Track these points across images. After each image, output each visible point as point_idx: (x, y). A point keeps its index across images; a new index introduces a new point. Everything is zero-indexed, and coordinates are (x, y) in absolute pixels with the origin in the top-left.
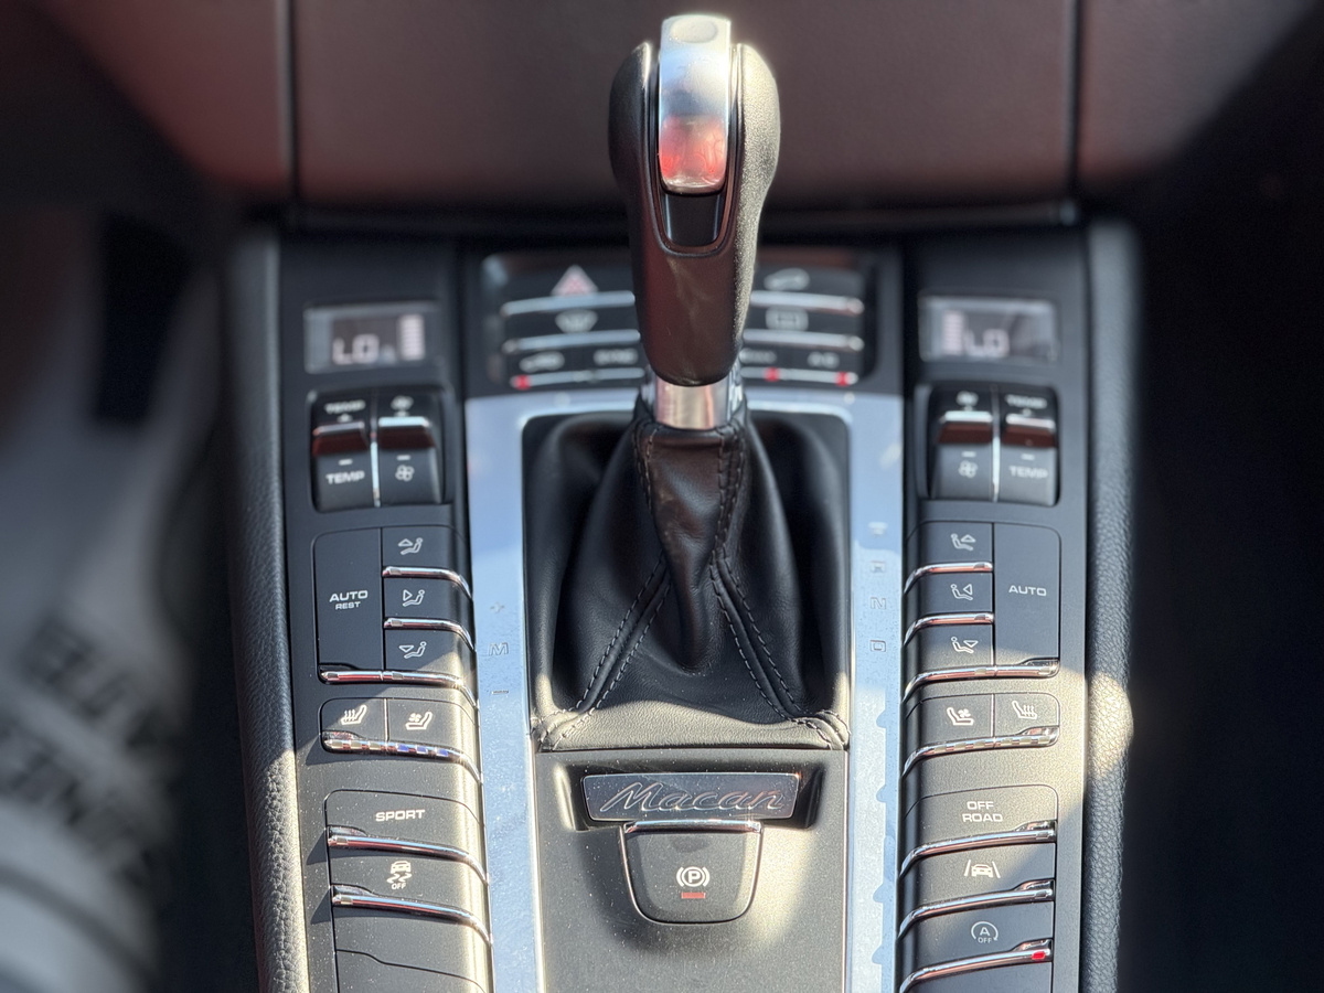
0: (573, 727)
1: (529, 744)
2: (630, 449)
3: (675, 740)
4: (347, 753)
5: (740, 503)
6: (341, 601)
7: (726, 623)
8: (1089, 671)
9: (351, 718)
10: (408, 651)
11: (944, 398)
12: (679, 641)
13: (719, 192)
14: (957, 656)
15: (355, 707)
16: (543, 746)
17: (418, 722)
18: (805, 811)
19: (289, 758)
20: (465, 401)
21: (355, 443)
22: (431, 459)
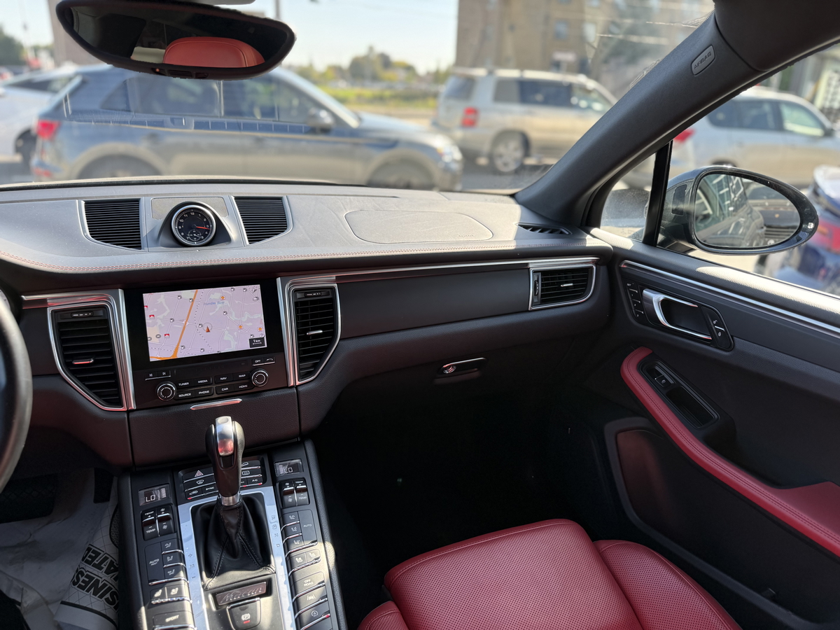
0: (212, 583)
1: (202, 589)
2: (216, 510)
3: (236, 580)
4: (157, 604)
5: (242, 519)
6: (152, 563)
7: (242, 546)
8: (324, 542)
9: (158, 594)
10: (170, 573)
11: (282, 485)
12: (233, 553)
13: (233, 454)
14: (296, 545)
15: (158, 591)
16: (206, 589)
17: (174, 591)
18: (269, 592)
19: (143, 609)
20: (177, 506)
21: (153, 522)
22: (171, 522)
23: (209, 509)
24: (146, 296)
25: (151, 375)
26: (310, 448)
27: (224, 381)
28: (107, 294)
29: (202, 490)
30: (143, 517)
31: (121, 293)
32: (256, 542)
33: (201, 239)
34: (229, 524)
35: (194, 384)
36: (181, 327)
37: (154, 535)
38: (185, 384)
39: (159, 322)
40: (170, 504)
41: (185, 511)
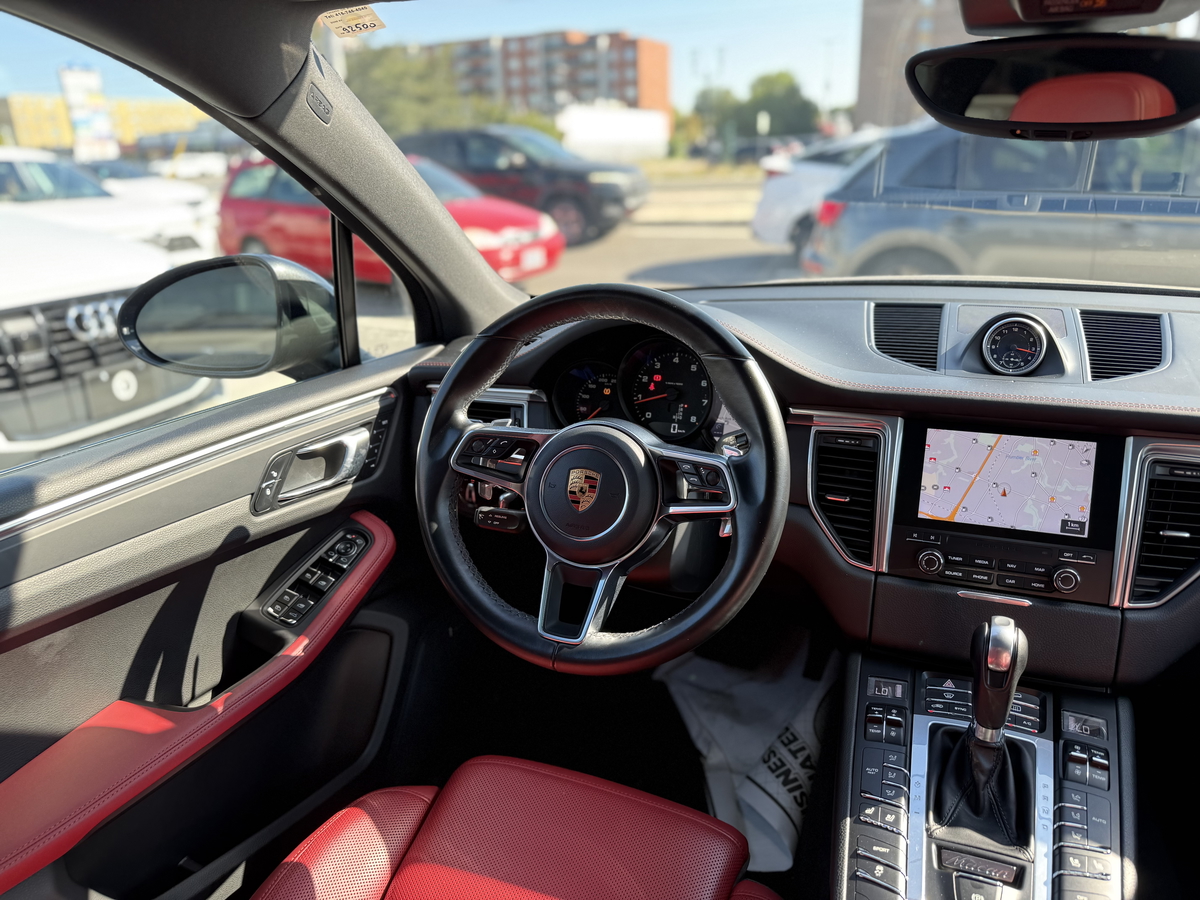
0: (940, 831)
1: (925, 833)
2: (964, 740)
3: (973, 844)
4: (866, 823)
5: (999, 767)
6: (870, 771)
7: (991, 804)
9: (869, 811)
10: (889, 793)
11: (1069, 745)
12: (975, 806)
13: (1007, 672)
14: (1073, 840)
15: (870, 808)
16: (930, 836)
17: (890, 818)
18: (1018, 880)
19: (848, 819)
20: (913, 714)
21: (879, 721)
22: (902, 730)
23: (953, 734)
24: (931, 432)
25: (915, 535)
26: (1125, 711)
27: (1011, 570)
28: (883, 421)
29: (949, 707)
30: (869, 710)
31: (900, 422)
32: (1013, 807)
33: (1020, 367)
34: (979, 765)
35: (969, 562)
36: (969, 481)
37: (878, 739)
38: (957, 559)
39: (941, 469)
40: (905, 708)
41: (922, 725)
